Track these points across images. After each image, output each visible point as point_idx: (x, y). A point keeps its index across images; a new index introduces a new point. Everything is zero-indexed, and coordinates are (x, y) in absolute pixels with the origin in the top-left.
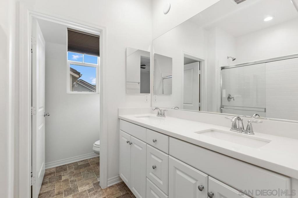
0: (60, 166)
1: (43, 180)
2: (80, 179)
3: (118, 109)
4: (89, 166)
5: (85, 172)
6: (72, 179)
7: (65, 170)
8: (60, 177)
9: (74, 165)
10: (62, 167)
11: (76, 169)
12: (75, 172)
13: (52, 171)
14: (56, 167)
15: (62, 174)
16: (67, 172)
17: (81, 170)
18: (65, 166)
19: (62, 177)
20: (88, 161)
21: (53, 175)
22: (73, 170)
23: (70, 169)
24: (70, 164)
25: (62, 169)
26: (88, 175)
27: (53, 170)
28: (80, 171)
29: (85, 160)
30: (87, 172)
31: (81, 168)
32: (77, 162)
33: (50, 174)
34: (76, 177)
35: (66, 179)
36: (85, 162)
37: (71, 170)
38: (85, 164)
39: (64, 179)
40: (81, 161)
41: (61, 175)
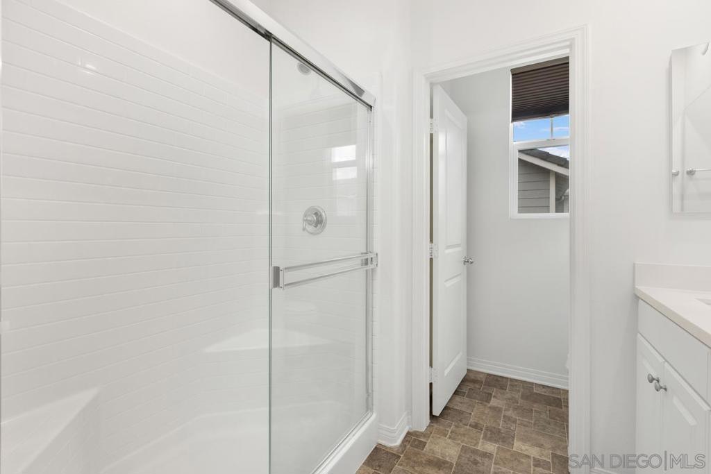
0: (495, 376)
1: (459, 386)
2: (525, 423)
3: (634, 264)
4: (557, 406)
5: (543, 416)
6: (510, 413)
7: (503, 388)
8: (488, 397)
9: (523, 388)
10: (499, 379)
11: (525, 397)
12: (520, 401)
13: (479, 377)
14: (489, 375)
15: (494, 391)
16: (503, 394)
17: (536, 407)
18: (504, 380)
19: (492, 399)
20: (560, 393)
21: (477, 386)
22: (517, 396)
23: (512, 390)
24: (516, 380)
25: (497, 382)
26: (548, 426)
27: (481, 376)
28: (533, 407)
29: (553, 388)
30: (548, 419)
31: (535, 402)
32: (532, 384)
33: (475, 381)
34: (518, 413)
35: (497, 407)
36: (553, 393)
37: (514, 395)
38: (548, 396)
39: (494, 404)
40: (544, 386)
41: (491, 394)
